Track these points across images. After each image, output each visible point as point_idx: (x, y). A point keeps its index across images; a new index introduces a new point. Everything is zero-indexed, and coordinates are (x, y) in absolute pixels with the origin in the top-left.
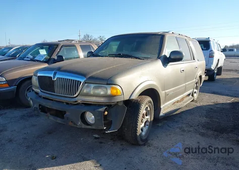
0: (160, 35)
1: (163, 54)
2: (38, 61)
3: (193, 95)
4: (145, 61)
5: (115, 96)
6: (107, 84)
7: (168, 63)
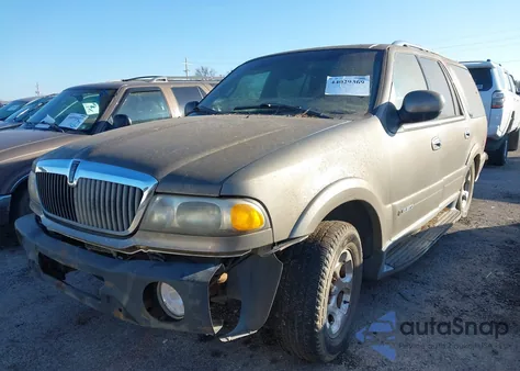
0: (372, 50)
1: (385, 101)
2: (66, 129)
3: (458, 207)
4: (336, 122)
5: (244, 232)
6: (221, 197)
7: (399, 125)
